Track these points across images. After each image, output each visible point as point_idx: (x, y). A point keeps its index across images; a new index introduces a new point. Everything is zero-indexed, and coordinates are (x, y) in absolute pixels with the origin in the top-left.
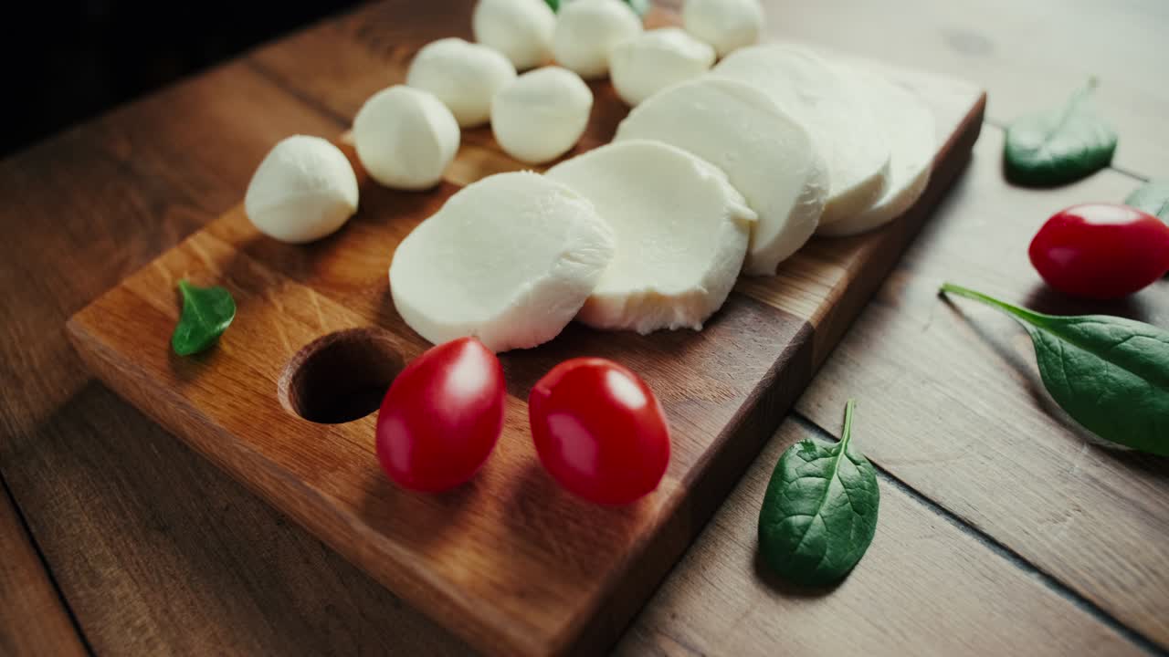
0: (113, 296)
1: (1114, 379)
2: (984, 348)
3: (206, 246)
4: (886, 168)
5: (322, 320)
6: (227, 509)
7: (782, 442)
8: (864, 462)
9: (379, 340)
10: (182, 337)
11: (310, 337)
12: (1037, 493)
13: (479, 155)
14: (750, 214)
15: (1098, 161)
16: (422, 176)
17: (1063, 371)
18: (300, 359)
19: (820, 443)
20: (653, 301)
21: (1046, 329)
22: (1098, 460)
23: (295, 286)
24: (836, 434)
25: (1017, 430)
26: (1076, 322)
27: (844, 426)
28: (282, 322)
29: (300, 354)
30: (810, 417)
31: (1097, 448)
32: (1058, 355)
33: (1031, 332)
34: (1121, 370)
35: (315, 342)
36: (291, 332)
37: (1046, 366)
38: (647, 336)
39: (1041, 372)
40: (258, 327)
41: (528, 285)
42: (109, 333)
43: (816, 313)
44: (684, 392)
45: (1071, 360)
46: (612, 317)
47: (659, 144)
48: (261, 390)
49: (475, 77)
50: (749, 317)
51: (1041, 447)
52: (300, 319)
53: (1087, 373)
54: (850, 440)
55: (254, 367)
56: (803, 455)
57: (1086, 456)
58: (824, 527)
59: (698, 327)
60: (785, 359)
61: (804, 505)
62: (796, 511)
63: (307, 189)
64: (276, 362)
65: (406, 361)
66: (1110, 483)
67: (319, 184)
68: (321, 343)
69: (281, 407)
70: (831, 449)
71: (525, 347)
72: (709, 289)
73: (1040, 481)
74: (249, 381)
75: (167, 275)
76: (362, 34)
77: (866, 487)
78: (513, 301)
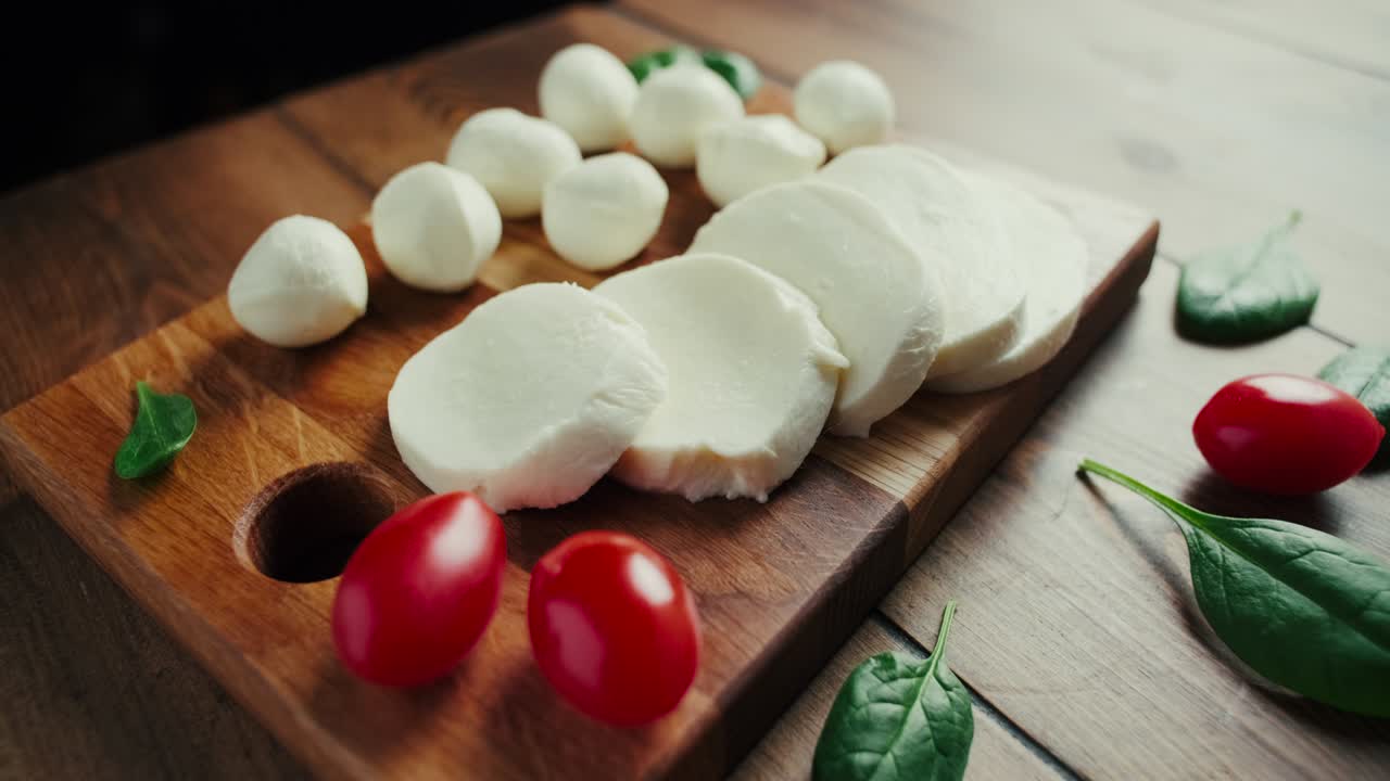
0: (56, 394)
1: (1285, 604)
2: (1128, 548)
3: (179, 341)
4: (1019, 312)
5: (302, 449)
6: (160, 675)
7: (858, 650)
8: (957, 687)
9: (367, 479)
10: (129, 454)
11: (284, 468)
12: (1175, 745)
13: (525, 253)
14: (840, 360)
15: (1291, 317)
16: (450, 275)
17: (1222, 587)
18: (268, 496)
19: (903, 657)
20: (707, 461)
21: (1206, 532)
22: (1258, 708)
23: (278, 401)
24: (927, 645)
25: (1157, 659)
26: (1244, 525)
27: (937, 637)
28: (253, 444)
29: (268, 489)
30: (898, 620)
31: (1259, 691)
32: (1217, 566)
33: (1187, 533)
34: (1296, 594)
35: (290, 475)
36: (262, 459)
37: (1202, 578)
38: (698, 503)
39: (1194, 584)
40: (224, 450)
41: (549, 431)
42: (42, 440)
43: (913, 491)
44: (733, 582)
45: (1234, 574)
46: (656, 476)
47: (739, 261)
48: (213, 531)
49: (528, 158)
50: (830, 488)
51: (1187, 683)
52: (277, 445)
53: (1251, 592)
54: (943, 656)
55: (210, 501)
56: (878, 672)
57: (1244, 702)
58: (895, 771)
59: (762, 498)
60: (867, 548)
61: (875, 740)
62: (861, 747)
63: (301, 283)
64: (238, 497)
65: (396, 509)
66: (1272, 739)
67: (316, 278)
68: (297, 477)
69: (234, 557)
70: (916, 668)
71: (541, 507)
72: (779, 451)
73: (1183, 730)
74: (200, 518)
75: (125, 373)
76: (417, 90)
77: (956, 720)
78: (529, 448)
